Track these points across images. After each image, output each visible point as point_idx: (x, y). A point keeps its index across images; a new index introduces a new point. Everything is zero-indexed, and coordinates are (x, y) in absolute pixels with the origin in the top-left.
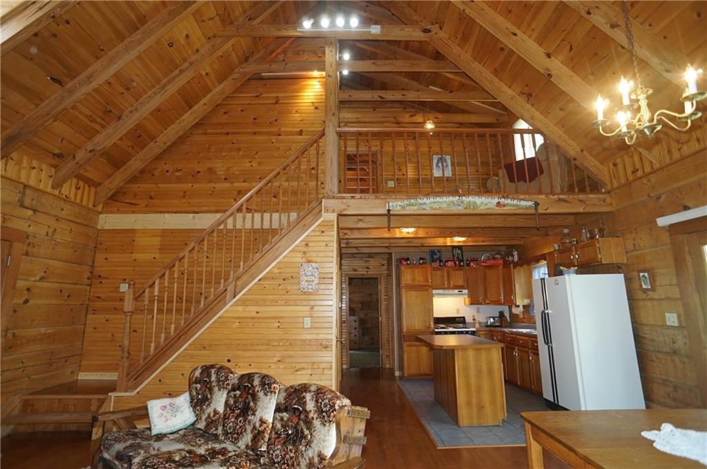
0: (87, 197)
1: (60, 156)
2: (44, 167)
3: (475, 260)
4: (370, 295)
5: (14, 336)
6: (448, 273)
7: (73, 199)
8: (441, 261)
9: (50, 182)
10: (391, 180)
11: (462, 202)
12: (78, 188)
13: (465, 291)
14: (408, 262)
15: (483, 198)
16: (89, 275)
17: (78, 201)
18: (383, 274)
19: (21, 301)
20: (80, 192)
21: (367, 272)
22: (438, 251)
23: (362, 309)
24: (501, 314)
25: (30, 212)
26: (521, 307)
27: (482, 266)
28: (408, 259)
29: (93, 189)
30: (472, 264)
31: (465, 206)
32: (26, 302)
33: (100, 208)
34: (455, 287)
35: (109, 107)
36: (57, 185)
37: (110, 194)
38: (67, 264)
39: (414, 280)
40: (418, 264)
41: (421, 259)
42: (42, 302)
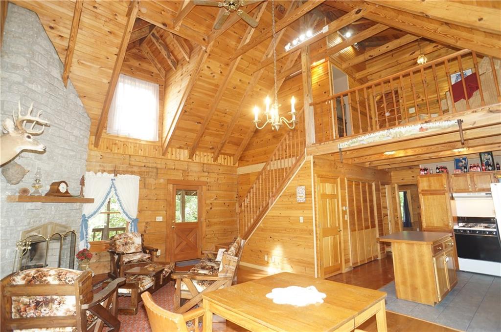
0: (230, 161)
1: (213, 148)
2: (209, 154)
5: (209, 221)
6: (472, 177)
7: (223, 164)
9: (213, 159)
10: (411, 107)
11: (390, 134)
12: (225, 159)
14: (426, 172)
15: (407, 127)
16: (236, 196)
17: (226, 164)
19: (209, 208)
20: (226, 160)
22: (464, 159)
25: (207, 174)
29: (232, 158)
31: (392, 136)
32: (211, 208)
33: (237, 165)
34: (481, 191)
35: (222, 124)
36: (216, 159)
37: (239, 158)
38: (225, 192)
39: (430, 186)
41: (437, 168)
42: (217, 208)
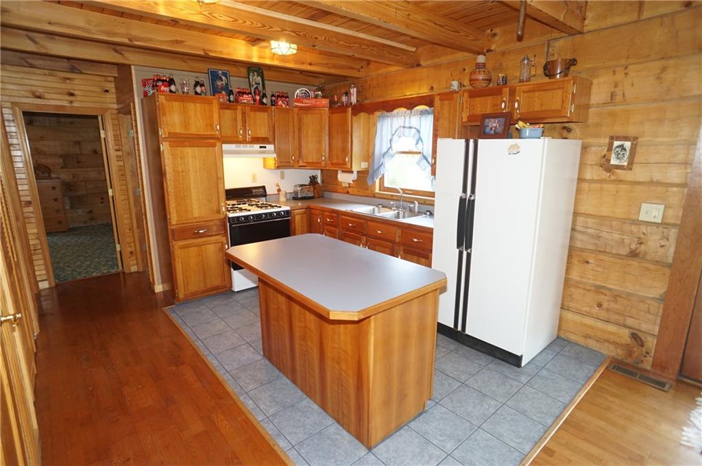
3: (283, 96)
4: (78, 143)
6: (244, 114)
8: (230, 93)
13: (270, 147)
14: (173, 88)
18: (108, 109)
21: (71, 102)
22: (225, 75)
23: (65, 166)
24: (313, 179)
26: (355, 173)
27: (297, 107)
28: (171, 82)
30: (280, 103)
34: (255, 140)
40: (192, 93)
41: (198, 84)
